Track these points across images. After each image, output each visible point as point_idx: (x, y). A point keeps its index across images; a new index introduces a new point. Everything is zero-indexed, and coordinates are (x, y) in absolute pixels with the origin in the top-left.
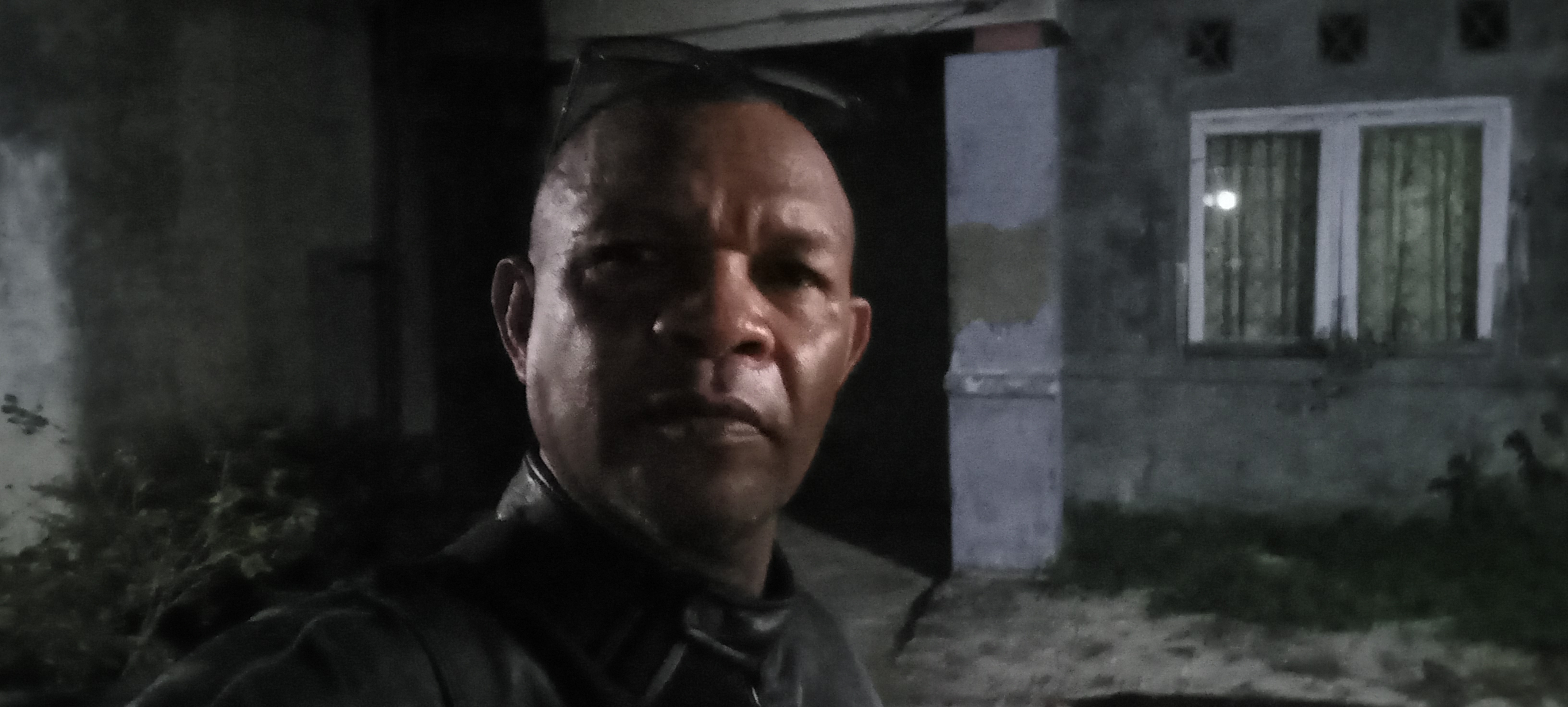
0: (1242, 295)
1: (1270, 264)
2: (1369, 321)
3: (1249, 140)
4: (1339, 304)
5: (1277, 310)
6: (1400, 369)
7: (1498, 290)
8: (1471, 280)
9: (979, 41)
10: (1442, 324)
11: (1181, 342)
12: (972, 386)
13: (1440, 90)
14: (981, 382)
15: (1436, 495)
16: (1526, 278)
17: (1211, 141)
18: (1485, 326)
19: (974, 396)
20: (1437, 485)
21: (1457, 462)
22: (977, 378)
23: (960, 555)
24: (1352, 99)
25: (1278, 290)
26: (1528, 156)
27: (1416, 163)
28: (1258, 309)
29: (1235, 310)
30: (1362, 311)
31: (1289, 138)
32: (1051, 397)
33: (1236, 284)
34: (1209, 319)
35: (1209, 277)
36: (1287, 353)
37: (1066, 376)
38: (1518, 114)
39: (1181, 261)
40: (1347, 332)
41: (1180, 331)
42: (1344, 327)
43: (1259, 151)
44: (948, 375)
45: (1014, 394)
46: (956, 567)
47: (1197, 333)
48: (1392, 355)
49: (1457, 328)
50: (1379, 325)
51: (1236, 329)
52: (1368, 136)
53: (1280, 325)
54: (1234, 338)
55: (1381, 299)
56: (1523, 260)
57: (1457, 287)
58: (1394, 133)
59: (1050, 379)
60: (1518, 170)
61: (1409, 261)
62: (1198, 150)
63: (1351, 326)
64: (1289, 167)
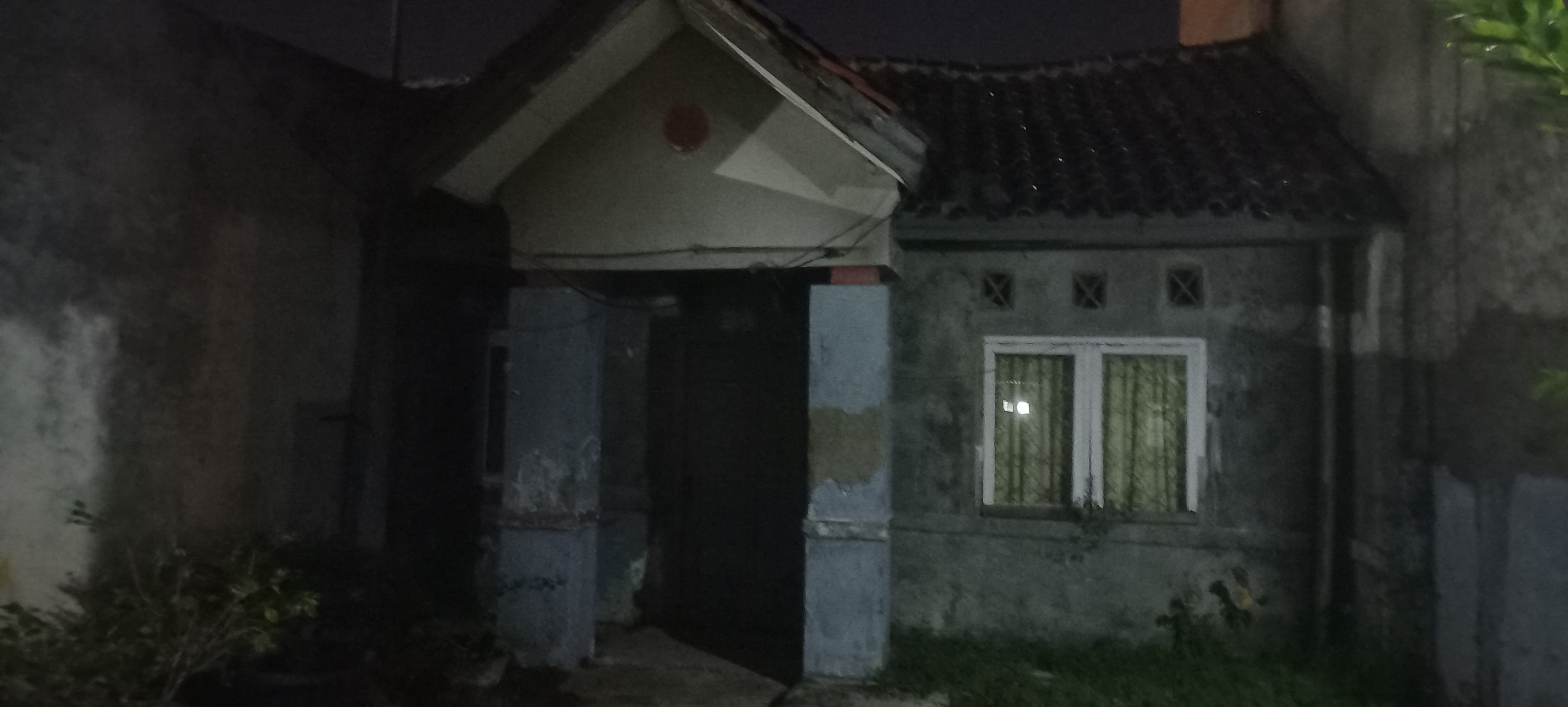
0: (1022, 473)
1: (1041, 449)
2: (1111, 495)
3: (1025, 358)
4: (1090, 482)
5: (1047, 484)
6: (1134, 532)
7: (1200, 477)
8: (1182, 470)
9: (835, 276)
10: (1163, 499)
11: (977, 504)
12: (823, 530)
13: (1155, 331)
14: (831, 527)
15: (1162, 629)
16: (1220, 469)
17: (999, 357)
18: (1192, 502)
19: (824, 538)
20: (1162, 620)
21: (1175, 603)
22: (827, 523)
23: (809, 665)
24: (1095, 334)
25: (1047, 469)
26: (1217, 382)
27: (1142, 381)
28: (1032, 483)
29: (1016, 484)
30: (1107, 488)
31: (1054, 358)
32: (881, 541)
33: (1017, 462)
34: (997, 489)
35: (997, 456)
36: (1054, 516)
37: (893, 526)
38: (1210, 350)
39: (978, 444)
40: (1096, 503)
41: (977, 497)
42: (1093, 497)
43: (1032, 367)
44: (805, 521)
45: (854, 538)
46: (806, 674)
47: (989, 498)
48: (1128, 521)
49: (1174, 502)
50: (1118, 496)
51: (1016, 497)
52: (1108, 360)
53: (1048, 495)
54: (1016, 504)
55: (1119, 479)
56: (1217, 457)
57: (1173, 472)
58: (1126, 359)
59: (880, 527)
60: (1211, 390)
61: (1138, 453)
62: (990, 363)
63: (1098, 498)
64: (1053, 380)
